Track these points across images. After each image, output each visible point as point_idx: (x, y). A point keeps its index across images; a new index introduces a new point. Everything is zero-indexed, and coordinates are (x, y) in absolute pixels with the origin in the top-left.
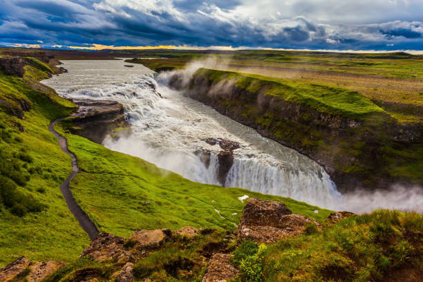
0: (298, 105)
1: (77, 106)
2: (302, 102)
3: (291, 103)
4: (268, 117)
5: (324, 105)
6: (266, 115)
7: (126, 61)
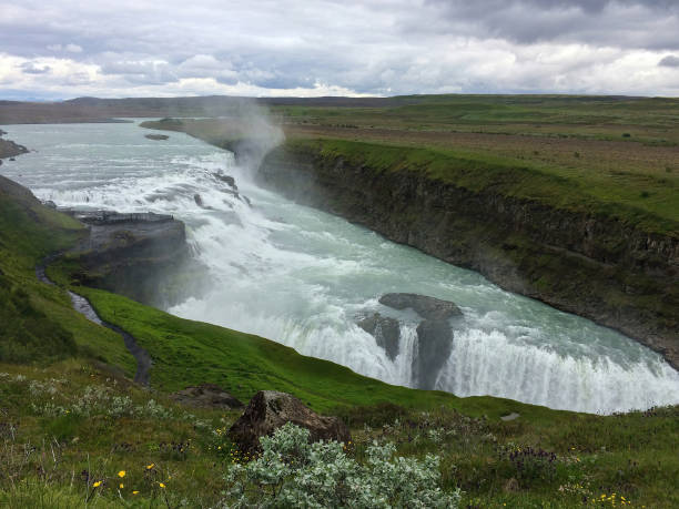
0: (589, 216)
1: (86, 226)
2: (600, 211)
3: (570, 213)
4: (514, 247)
5: (653, 217)
6: (511, 241)
7: (143, 125)
